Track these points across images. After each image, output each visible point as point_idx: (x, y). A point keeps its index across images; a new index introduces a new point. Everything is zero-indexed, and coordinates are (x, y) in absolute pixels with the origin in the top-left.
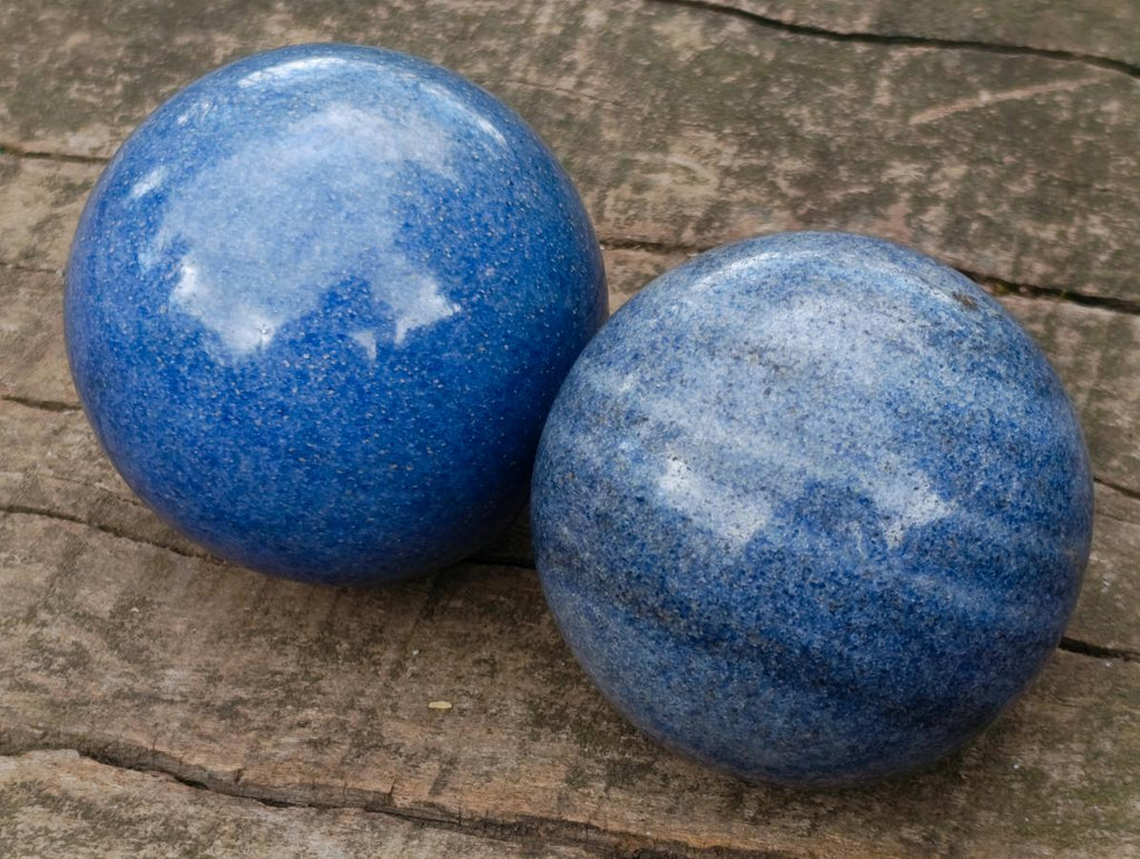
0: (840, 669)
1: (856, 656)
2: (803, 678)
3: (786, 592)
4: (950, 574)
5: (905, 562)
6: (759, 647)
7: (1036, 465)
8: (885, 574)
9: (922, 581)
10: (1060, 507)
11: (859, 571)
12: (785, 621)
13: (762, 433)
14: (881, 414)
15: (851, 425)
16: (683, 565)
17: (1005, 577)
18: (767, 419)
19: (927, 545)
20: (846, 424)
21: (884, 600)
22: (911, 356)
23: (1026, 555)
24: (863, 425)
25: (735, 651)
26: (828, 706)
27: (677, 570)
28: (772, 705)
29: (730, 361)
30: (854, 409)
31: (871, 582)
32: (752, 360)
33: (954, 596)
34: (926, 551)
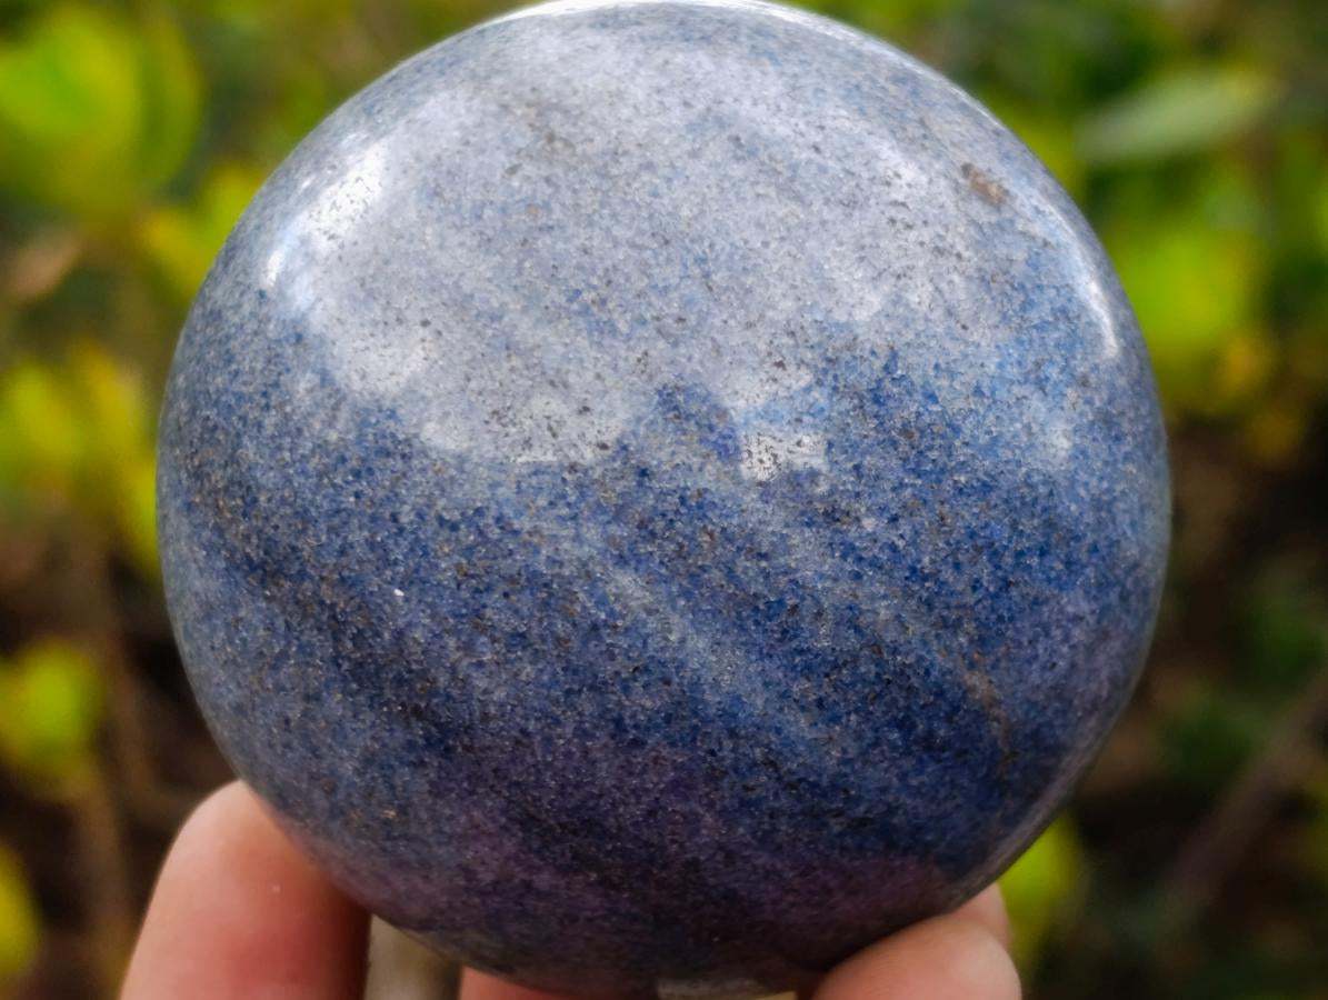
0: (449, 697)
1: (481, 682)
2: (388, 694)
3: (394, 518)
4: (687, 594)
5: (610, 540)
6: (333, 605)
7: (947, 485)
8: (566, 545)
9: (626, 581)
10: (976, 585)
11: (524, 524)
12: (379, 571)
13: (468, 231)
14: (678, 269)
15: (615, 268)
16: (271, 420)
17: (801, 652)
18: (488, 213)
19: (660, 525)
20: (608, 263)
21: (548, 592)
22: (793, 206)
23: (857, 629)
24: (635, 276)
25: (297, 602)
26: (422, 764)
27: (260, 426)
28: (337, 729)
29: (493, 108)
30: (633, 245)
31: (537, 551)
32: (524, 116)
33: (683, 641)
34: (653, 534)
